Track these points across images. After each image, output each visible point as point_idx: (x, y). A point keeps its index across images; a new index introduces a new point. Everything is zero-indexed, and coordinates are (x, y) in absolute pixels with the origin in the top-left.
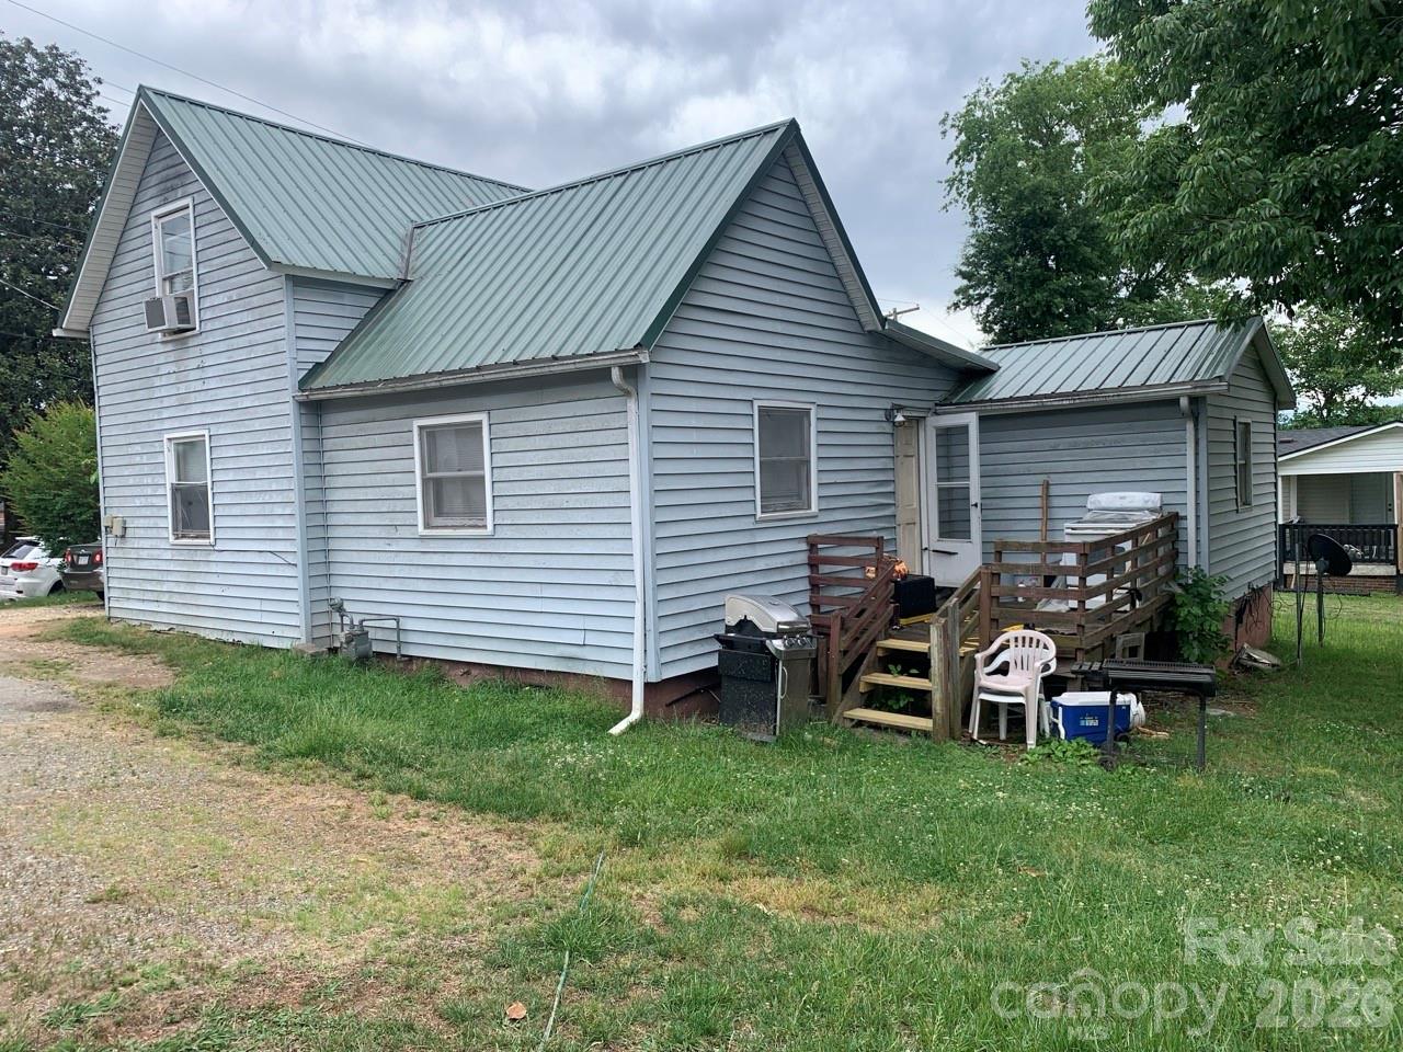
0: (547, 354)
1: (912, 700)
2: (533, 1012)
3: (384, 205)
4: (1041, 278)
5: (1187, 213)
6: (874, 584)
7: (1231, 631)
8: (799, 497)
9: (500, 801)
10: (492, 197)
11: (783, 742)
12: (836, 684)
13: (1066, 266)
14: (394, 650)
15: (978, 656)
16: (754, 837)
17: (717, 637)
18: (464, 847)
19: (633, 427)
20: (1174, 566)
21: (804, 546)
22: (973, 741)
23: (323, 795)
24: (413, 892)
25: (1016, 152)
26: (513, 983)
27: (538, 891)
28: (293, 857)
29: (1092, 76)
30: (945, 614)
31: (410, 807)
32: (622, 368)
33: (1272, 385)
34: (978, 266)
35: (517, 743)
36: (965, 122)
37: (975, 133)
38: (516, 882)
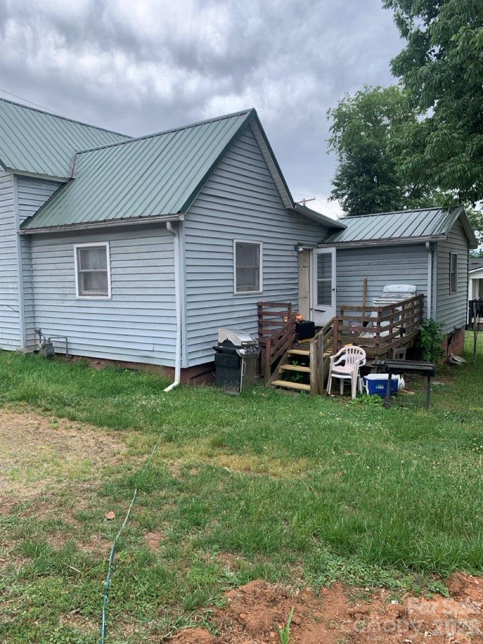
0: (137, 215)
1: (302, 377)
2: (117, 516)
3: (62, 142)
4: (370, 187)
5: (429, 159)
6: (286, 325)
7: (445, 348)
8: (254, 285)
9: (111, 422)
10: (114, 140)
11: (243, 396)
12: (268, 369)
13: (382, 182)
14: (64, 352)
15: (332, 357)
16: (226, 438)
17: (214, 348)
18: (92, 442)
19: (176, 250)
20: (421, 318)
21: (256, 307)
22: (328, 395)
23: (27, 418)
24: (67, 462)
25: (360, 128)
26: (110, 503)
27: (125, 462)
28: (11, 447)
29: (396, 94)
30: (317, 338)
31: (68, 424)
32: (171, 222)
33: (467, 238)
34: (342, 180)
35: (120, 396)
36: (338, 113)
37: (342, 118)
38: (115, 458)
